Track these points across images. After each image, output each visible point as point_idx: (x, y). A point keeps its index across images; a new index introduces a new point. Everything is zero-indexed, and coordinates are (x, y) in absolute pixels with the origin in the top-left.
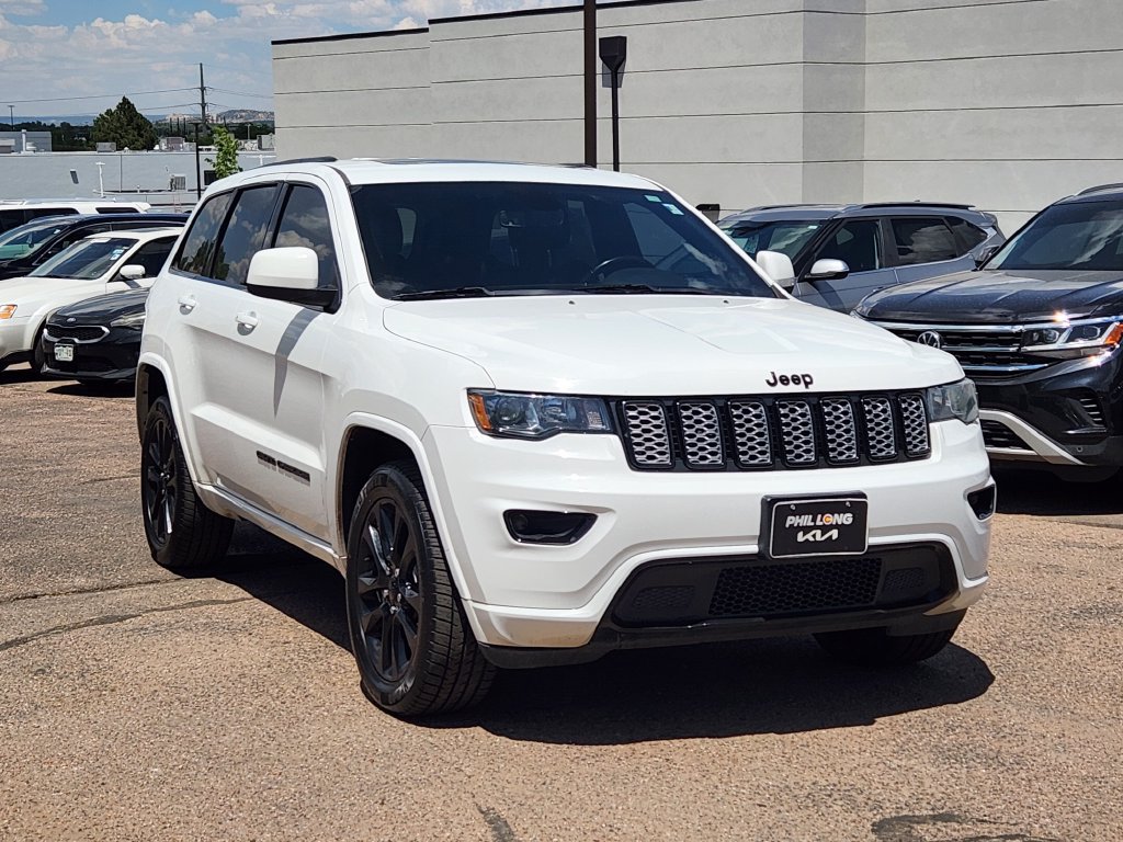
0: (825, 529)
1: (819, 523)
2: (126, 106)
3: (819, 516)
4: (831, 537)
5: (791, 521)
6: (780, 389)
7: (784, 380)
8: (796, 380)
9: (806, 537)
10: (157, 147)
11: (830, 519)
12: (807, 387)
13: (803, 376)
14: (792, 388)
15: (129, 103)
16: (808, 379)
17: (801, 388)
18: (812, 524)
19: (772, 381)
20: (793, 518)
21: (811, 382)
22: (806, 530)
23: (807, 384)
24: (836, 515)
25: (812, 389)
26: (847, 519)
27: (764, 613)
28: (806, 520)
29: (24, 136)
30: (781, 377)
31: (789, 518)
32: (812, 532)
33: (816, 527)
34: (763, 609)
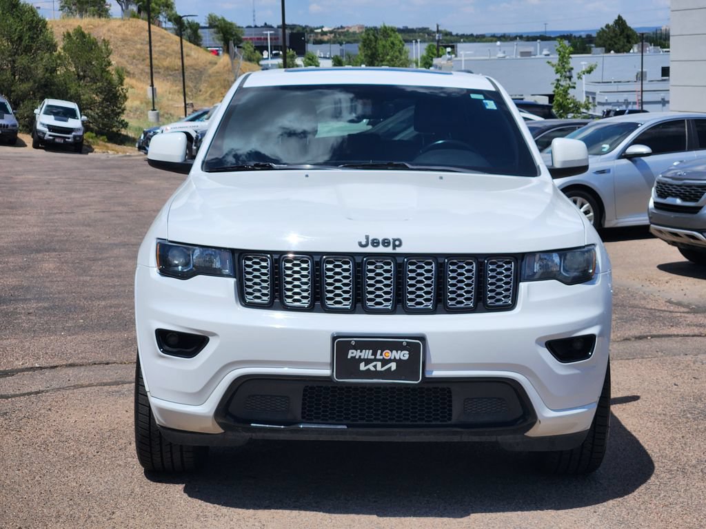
0: (385, 362)
1: (378, 357)
2: (620, 22)
3: (379, 352)
4: (390, 367)
5: (352, 353)
6: (370, 249)
7: (375, 243)
8: (386, 243)
9: (367, 367)
10: (631, 51)
11: (388, 354)
12: (394, 249)
13: (395, 240)
14: (381, 249)
15: (622, 19)
16: (397, 243)
17: (389, 250)
18: (373, 357)
19: (364, 243)
20: (354, 351)
21: (400, 245)
22: (368, 362)
23: (395, 247)
24: (394, 352)
25: (398, 250)
26: (404, 355)
27: (349, 422)
28: (367, 354)
29: (538, 44)
30: (373, 240)
31: (351, 351)
32: (371, 364)
33: (376, 360)
34: (346, 419)
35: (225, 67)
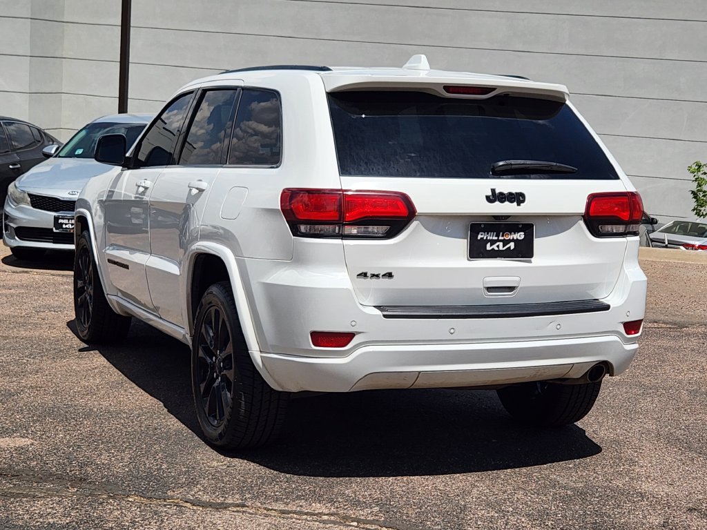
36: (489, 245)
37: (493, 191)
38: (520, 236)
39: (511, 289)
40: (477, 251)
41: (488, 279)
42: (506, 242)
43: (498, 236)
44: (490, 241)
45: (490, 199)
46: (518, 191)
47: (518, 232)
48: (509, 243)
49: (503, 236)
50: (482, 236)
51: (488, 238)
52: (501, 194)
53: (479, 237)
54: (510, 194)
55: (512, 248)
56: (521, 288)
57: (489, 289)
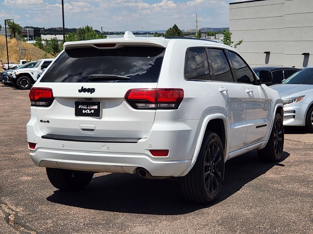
2: (175, 27)
15: (176, 26)
35: (14, 44)
36: (84, 111)
37: (82, 87)
38: (96, 107)
39: (93, 130)
40: (79, 113)
41: (81, 125)
42: (90, 110)
43: (87, 107)
44: (84, 109)
45: (80, 91)
46: (93, 88)
47: (95, 105)
48: (92, 110)
49: (89, 107)
50: (81, 107)
51: (84, 108)
52: (85, 89)
53: (80, 107)
54: (89, 89)
55: (93, 112)
56: (96, 130)
57: (84, 130)
